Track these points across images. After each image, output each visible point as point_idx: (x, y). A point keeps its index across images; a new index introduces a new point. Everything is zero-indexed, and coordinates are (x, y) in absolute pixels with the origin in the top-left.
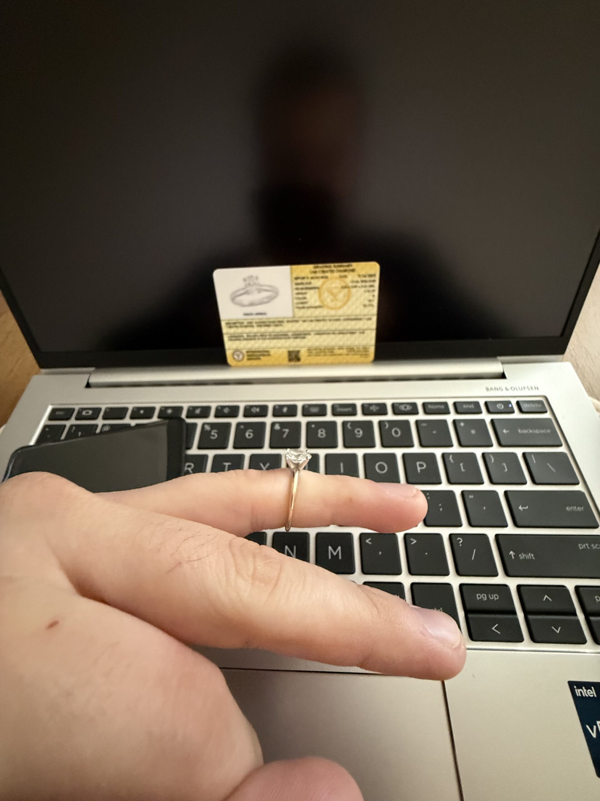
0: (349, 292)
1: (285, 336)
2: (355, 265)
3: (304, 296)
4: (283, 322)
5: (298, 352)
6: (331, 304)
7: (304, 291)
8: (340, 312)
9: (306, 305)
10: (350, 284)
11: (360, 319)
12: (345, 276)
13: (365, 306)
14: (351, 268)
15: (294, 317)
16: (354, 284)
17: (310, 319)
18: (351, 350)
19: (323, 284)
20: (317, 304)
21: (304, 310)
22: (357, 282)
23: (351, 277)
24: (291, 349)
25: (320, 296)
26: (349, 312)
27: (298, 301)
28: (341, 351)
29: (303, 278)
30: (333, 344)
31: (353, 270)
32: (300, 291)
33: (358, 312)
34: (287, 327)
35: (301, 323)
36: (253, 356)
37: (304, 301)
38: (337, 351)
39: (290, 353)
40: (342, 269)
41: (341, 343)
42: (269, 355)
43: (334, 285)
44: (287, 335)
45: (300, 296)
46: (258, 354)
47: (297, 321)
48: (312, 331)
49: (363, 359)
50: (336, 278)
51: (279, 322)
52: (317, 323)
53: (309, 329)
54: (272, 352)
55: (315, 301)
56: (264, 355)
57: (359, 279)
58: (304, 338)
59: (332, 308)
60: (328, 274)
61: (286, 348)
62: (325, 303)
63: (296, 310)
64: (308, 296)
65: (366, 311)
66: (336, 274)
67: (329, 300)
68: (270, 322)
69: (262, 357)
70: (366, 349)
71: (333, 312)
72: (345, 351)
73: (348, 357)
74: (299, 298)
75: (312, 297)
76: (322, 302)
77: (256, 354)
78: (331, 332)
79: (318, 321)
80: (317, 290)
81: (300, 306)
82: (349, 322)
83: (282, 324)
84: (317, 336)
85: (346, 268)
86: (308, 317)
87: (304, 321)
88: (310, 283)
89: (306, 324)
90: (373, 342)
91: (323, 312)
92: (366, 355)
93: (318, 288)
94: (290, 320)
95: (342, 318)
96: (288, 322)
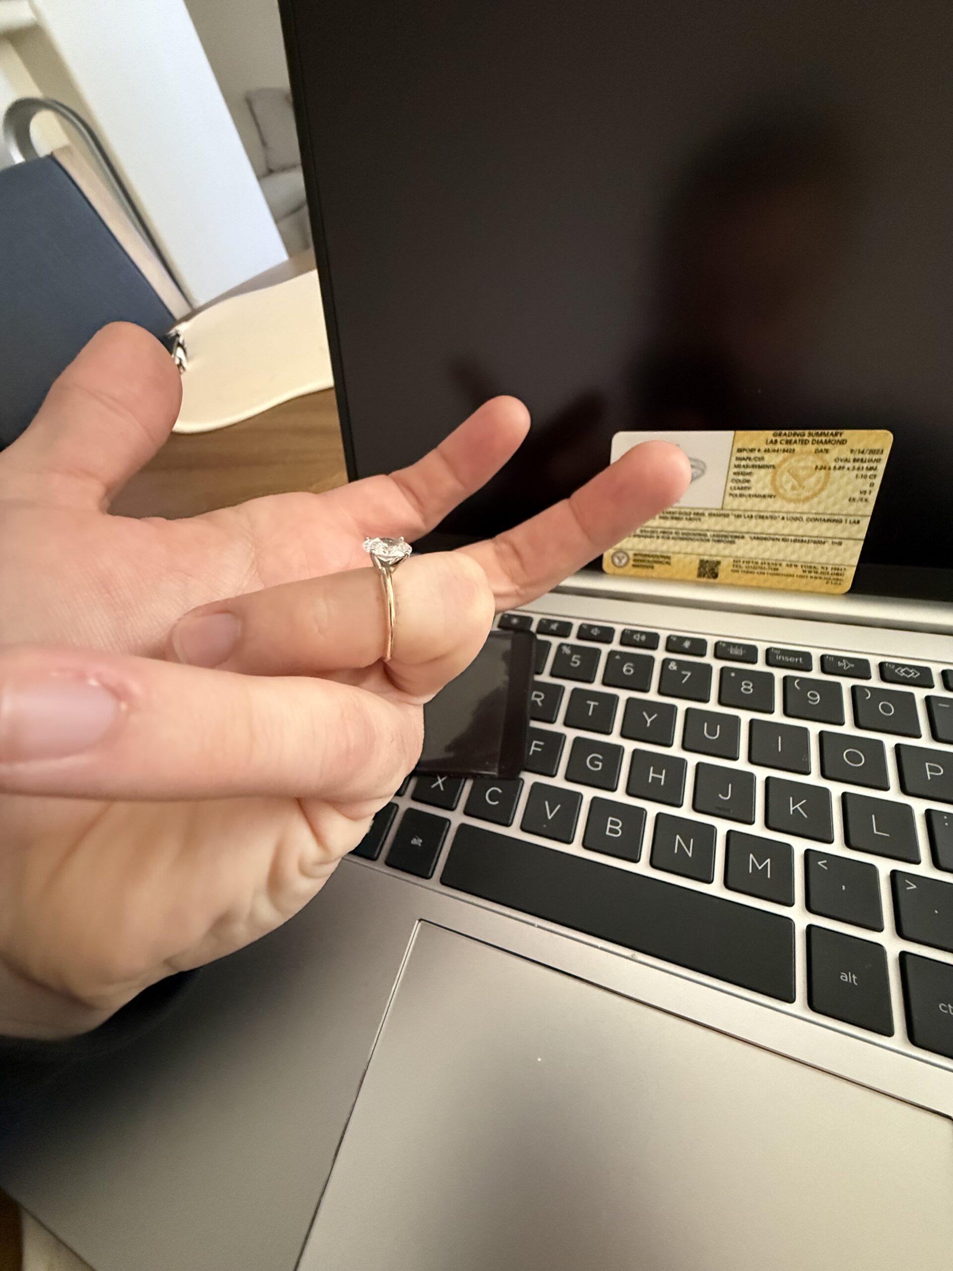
0: (828, 476)
1: (701, 537)
2: (847, 434)
3: (747, 477)
4: (703, 514)
5: (718, 563)
6: (790, 494)
7: (748, 470)
8: (805, 507)
9: (747, 492)
10: (833, 465)
11: (840, 521)
12: (827, 451)
13: (852, 500)
14: (838, 438)
15: (722, 509)
16: (841, 464)
17: (750, 514)
18: (810, 569)
19: (784, 460)
20: (766, 492)
21: (743, 499)
22: (847, 460)
23: (836, 451)
24: (706, 558)
25: (773, 480)
26: (821, 509)
27: (737, 485)
28: (792, 570)
29: (752, 450)
30: (780, 556)
31: (843, 442)
32: (742, 470)
33: (836, 509)
34: (708, 524)
35: (732, 518)
36: (643, 561)
37: (746, 485)
38: (784, 570)
39: (703, 563)
40: (824, 438)
41: (794, 557)
42: (668, 563)
43: (802, 464)
44: (705, 535)
45: (741, 477)
46: (651, 559)
47: (727, 516)
48: (748, 533)
49: (831, 588)
50: (809, 453)
51: (698, 514)
52: (760, 521)
53: (744, 529)
54: (674, 560)
55: (763, 488)
56: (661, 562)
57: (851, 457)
58: (732, 542)
59: (790, 501)
60: (797, 447)
61: (699, 555)
62: (781, 491)
63: (729, 499)
64: (753, 479)
65: (852, 508)
66: (811, 447)
67: (788, 487)
68: (680, 513)
69: (656, 566)
70: (838, 571)
71: (791, 507)
72: (799, 571)
73: (804, 580)
74: (739, 481)
75: (760, 481)
76: (775, 488)
77: (648, 559)
78: (781, 538)
79: (762, 517)
80: (771, 470)
81: (738, 492)
82: (817, 523)
83: (702, 518)
84: (756, 542)
85: (831, 438)
86: (745, 511)
87: (738, 516)
88: (762, 459)
89: (739, 522)
90: (855, 561)
91: (776, 505)
92: (838, 582)
93: (774, 467)
94: (715, 512)
95: (805, 517)
96: (710, 515)
